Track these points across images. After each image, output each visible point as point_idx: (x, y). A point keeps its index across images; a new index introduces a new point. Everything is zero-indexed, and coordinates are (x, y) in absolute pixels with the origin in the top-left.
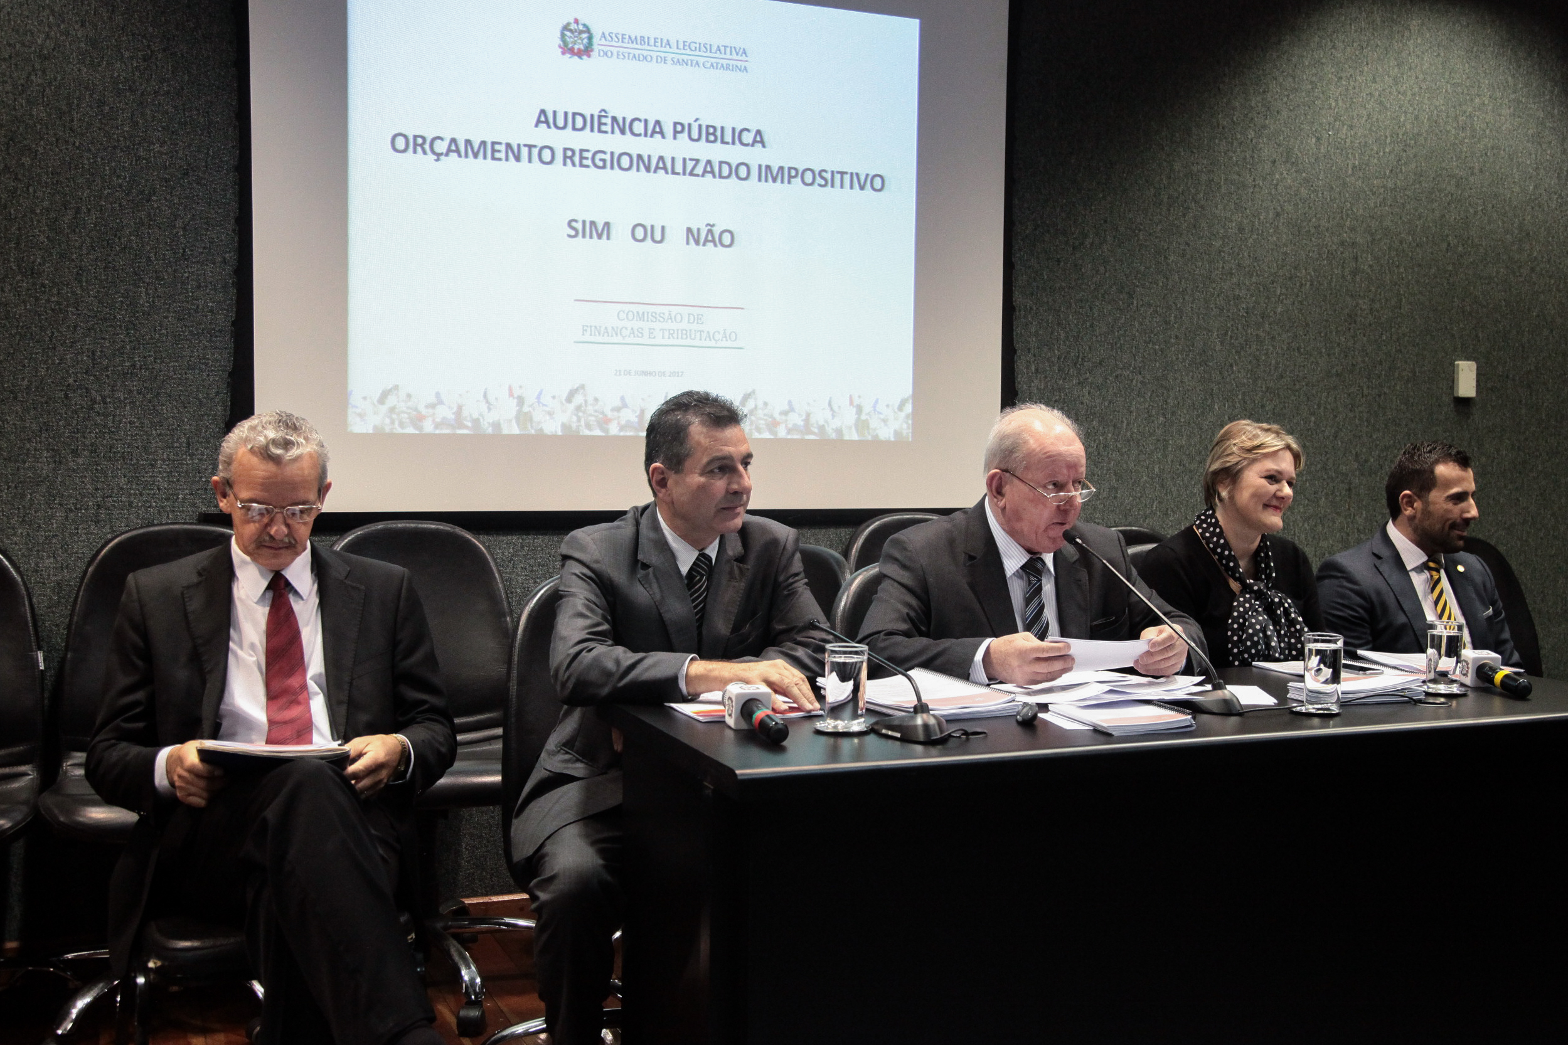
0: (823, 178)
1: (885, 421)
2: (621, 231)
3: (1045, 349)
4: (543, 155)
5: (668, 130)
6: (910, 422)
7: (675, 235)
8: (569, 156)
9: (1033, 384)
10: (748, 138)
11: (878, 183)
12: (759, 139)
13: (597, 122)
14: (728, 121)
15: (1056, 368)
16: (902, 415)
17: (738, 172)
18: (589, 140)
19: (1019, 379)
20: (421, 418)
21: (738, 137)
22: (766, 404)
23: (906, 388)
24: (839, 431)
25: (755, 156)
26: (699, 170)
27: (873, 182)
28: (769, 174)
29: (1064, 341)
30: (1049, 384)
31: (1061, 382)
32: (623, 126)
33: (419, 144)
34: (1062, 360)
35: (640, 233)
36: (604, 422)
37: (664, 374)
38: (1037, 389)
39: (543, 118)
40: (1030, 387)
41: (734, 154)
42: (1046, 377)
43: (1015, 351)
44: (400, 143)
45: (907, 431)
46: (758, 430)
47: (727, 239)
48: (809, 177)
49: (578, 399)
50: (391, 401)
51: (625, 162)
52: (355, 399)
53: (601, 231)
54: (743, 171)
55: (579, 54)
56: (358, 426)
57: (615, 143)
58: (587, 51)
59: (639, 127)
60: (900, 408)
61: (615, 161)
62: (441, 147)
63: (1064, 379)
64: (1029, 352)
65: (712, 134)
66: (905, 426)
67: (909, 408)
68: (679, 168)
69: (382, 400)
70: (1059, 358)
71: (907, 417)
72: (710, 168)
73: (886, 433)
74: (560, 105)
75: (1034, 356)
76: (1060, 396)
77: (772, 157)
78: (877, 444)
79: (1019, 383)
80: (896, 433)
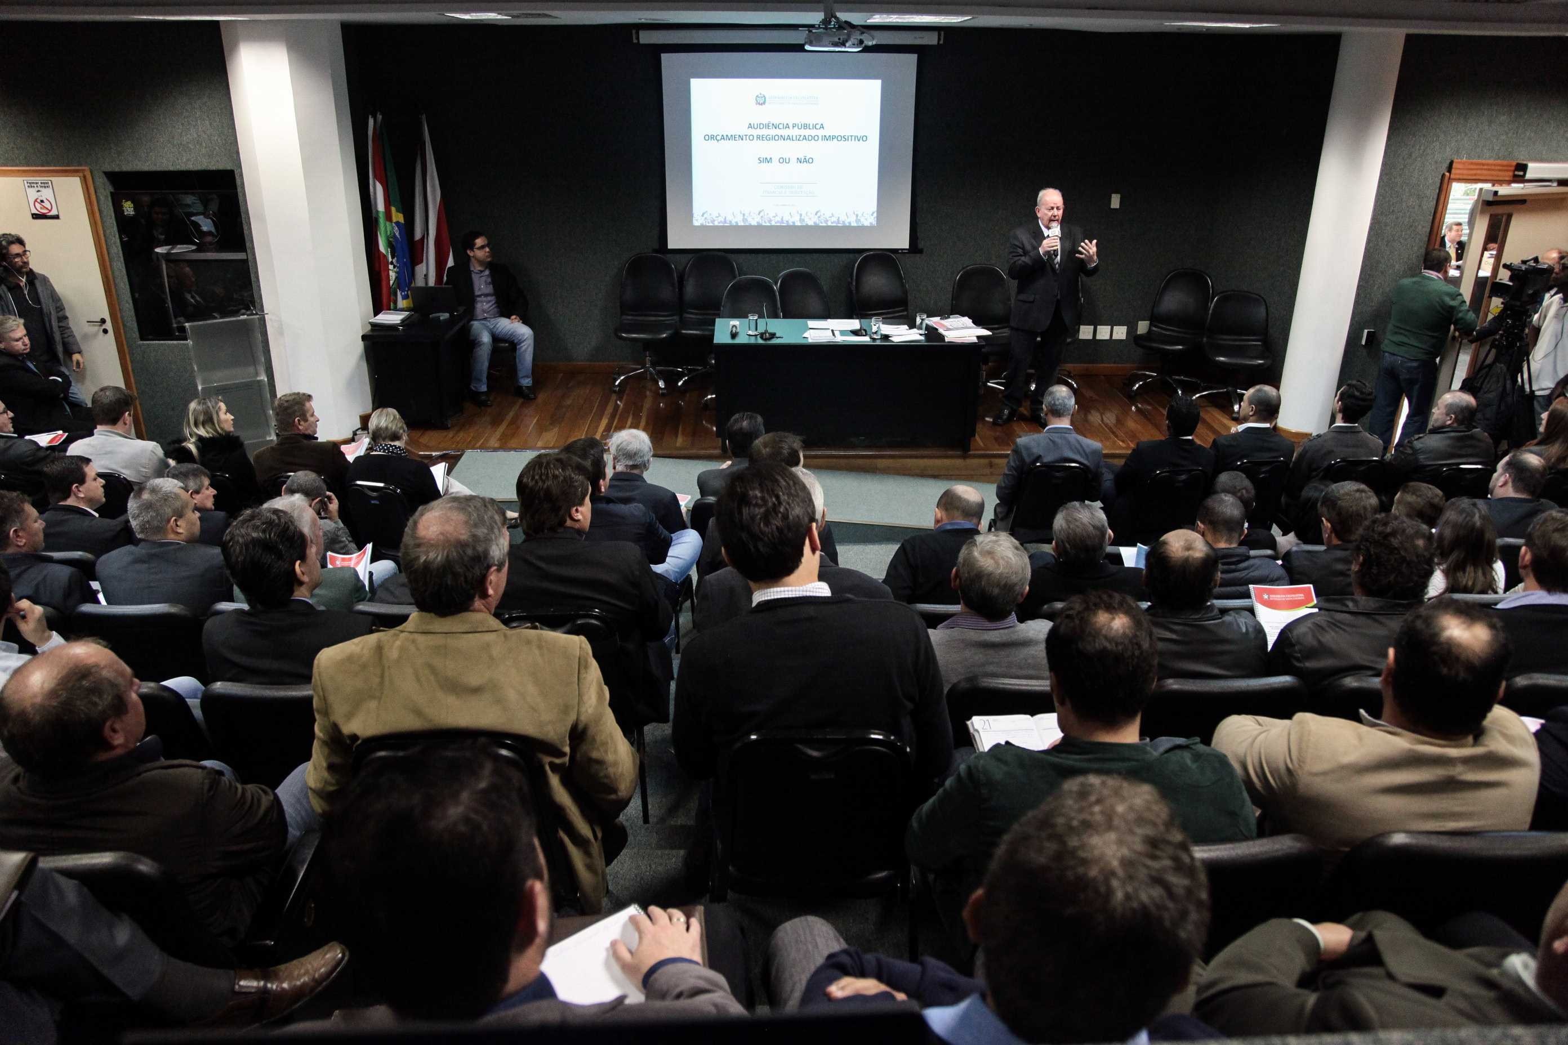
0: (845, 138)
1: (867, 220)
2: (775, 160)
4: (751, 138)
5: (791, 126)
6: (876, 220)
7: (794, 160)
8: (758, 137)
10: (818, 127)
11: (865, 138)
12: (822, 127)
13: (767, 126)
14: (811, 122)
16: (873, 217)
17: (814, 138)
18: (765, 132)
20: (714, 221)
21: (814, 127)
23: (875, 208)
24: (850, 223)
25: (820, 133)
26: (801, 139)
27: (864, 138)
28: (825, 138)
32: (776, 127)
33: (712, 137)
35: (781, 160)
36: (770, 221)
39: (750, 126)
41: (813, 132)
44: (707, 138)
45: (874, 223)
47: (811, 161)
48: (839, 138)
49: (762, 214)
50: (705, 216)
51: (777, 138)
52: (695, 216)
53: (769, 160)
54: (816, 138)
55: (762, 104)
56: (696, 223)
57: (773, 132)
58: (764, 103)
59: (781, 126)
60: (872, 215)
61: (773, 138)
62: (719, 138)
65: (806, 126)
66: (874, 221)
67: (875, 215)
68: (794, 138)
69: (703, 216)
71: (875, 218)
72: (805, 138)
73: (867, 223)
74: (755, 121)
77: (827, 132)
78: (863, 227)
80: (870, 223)
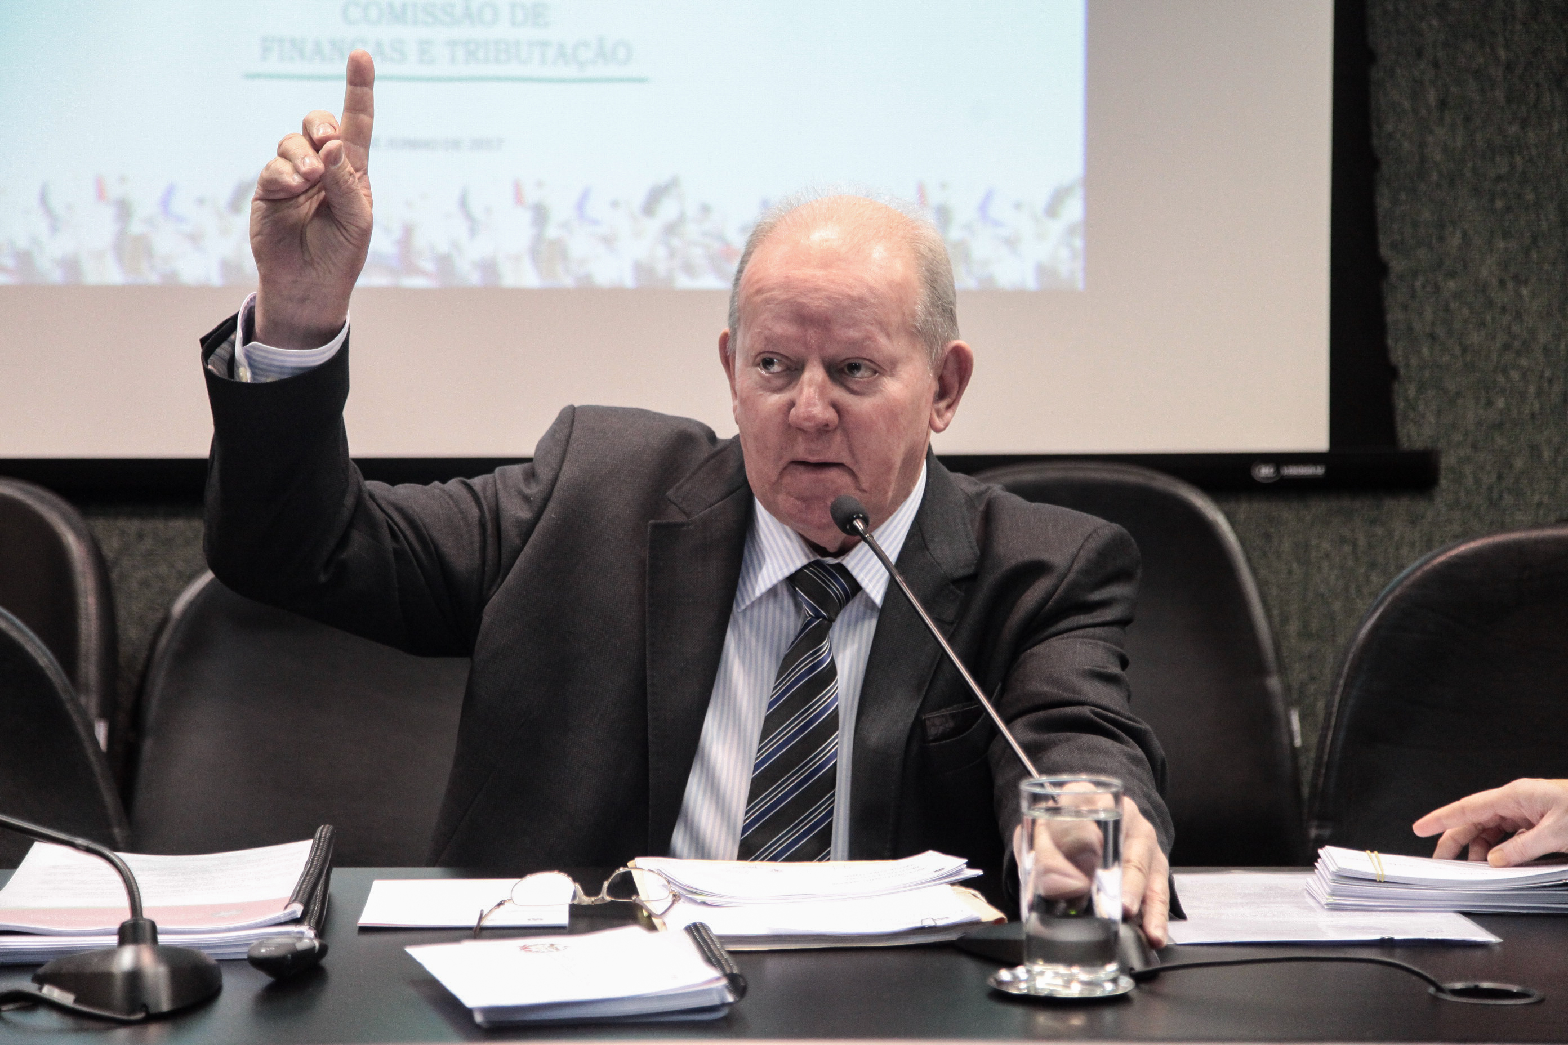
1: (1011, 243)
3: (1469, 46)
6: (1078, 243)
9: (1430, 139)
15: (1500, 95)
16: (1056, 228)
19: (1389, 127)
22: (705, 209)
23: (1067, 160)
29: (1524, 24)
30: (1478, 136)
31: (1514, 129)
34: (1519, 71)
37: (455, 144)
38: (1445, 149)
40: (1422, 145)
42: (1468, 119)
43: (1370, 57)
45: (1069, 265)
46: (689, 269)
60: (1052, 209)
63: (1524, 122)
64: (1419, 53)
66: (1064, 253)
67: (1074, 210)
70: (1509, 67)
71: (1071, 231)
75: (1436, 65)
76: (1513, 167)
79: (1390, 136)
80: (1043, 271)
